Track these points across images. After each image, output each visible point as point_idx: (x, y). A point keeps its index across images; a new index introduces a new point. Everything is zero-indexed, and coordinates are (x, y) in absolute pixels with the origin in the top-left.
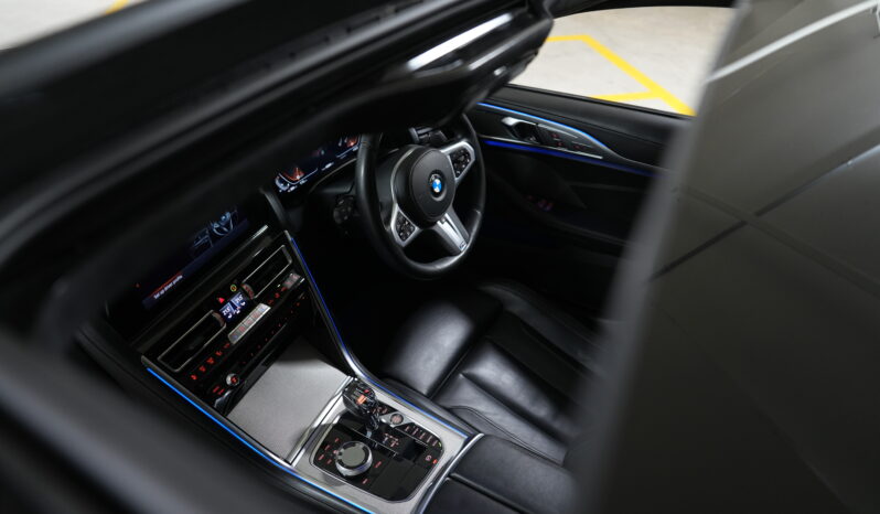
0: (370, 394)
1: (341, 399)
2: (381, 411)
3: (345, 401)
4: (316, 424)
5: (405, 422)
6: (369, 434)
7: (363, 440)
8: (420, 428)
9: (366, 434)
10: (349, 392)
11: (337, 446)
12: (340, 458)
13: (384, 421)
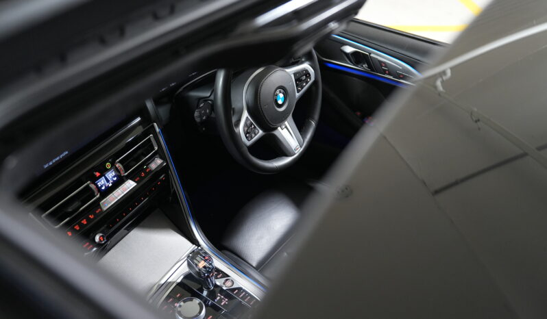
0: (208, 260)
1: (186, 262)
2: (217, 275)
3: (189, 265)
4: (163, 282)
5: (234, 286)
6: (205, 293)
7: (200, 297)
8: (246, 292)
9: (202, 292)
10: (193, 257)
11: (179, 300)
12: (179, 309)
13: (218, 283)
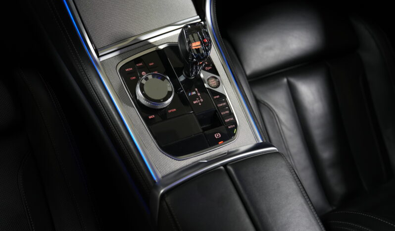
0: (207, 46)
1: (179, 31)
2: (206, 66)
3: (181, 35)
4: (144, 38)
5: (218, 90)
6: (182, 78)
7: (174, 80)
8: (228, 105)
9: (179, 76)
10: (191, 30)
11: (149, 70)
12: (144, 82)
13: (202, 76)
